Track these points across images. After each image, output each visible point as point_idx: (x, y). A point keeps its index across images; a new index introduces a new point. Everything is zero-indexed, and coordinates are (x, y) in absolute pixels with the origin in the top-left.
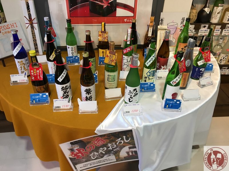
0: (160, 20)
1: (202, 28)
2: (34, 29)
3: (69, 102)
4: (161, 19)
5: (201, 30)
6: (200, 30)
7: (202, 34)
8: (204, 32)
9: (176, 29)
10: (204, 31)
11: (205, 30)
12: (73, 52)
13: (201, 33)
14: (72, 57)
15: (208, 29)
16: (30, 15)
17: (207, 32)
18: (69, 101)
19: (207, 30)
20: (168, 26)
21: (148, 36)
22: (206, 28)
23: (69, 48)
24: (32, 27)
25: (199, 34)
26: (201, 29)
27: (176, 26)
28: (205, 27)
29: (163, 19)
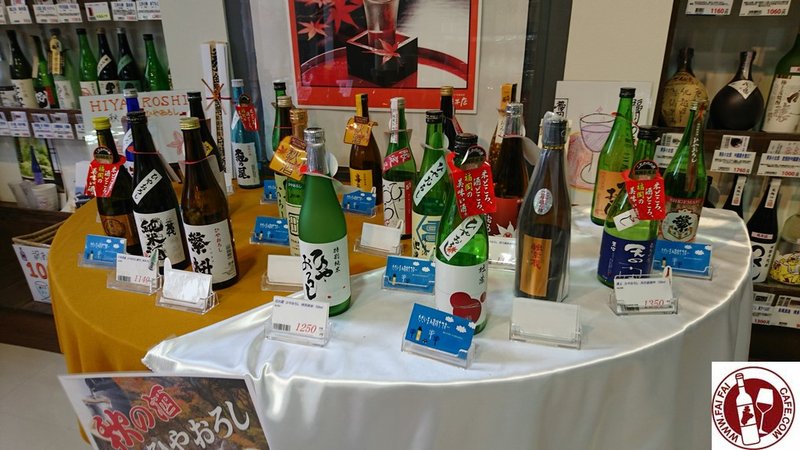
0: (556, 105)
1: (727, 146)
3: (151, 268)
4: (556, 102)
5: (721, 154)
6: (717, 152)
7: (728, 169)
8: (736, 161)
10: (733, 158)
11: (738, 155)
13: (722, 164)
15: (749, 149)
16: (216, 79)
17: (744, 161)
18: (152, 264)
19: (745, 153)
20: (583, 124)
21: (496, 141)
22: (742, 149)
25: (715, 166)
26: (723, 150)
28: (735, 143)
29: (566, 101)
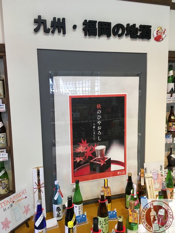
2: (41, 192)
9: (157, 175)
12: (80, 210)
14: (79, 216)
16: (39, 180)
21: (142, 185)
23: (76, 207)
24: (40, 191)
27: (157, 172)
29: (146, 168)
